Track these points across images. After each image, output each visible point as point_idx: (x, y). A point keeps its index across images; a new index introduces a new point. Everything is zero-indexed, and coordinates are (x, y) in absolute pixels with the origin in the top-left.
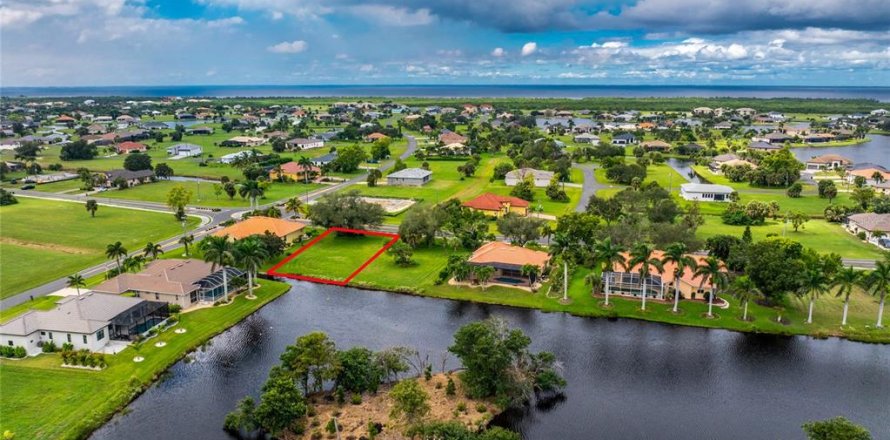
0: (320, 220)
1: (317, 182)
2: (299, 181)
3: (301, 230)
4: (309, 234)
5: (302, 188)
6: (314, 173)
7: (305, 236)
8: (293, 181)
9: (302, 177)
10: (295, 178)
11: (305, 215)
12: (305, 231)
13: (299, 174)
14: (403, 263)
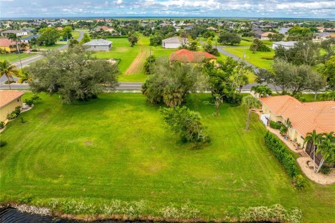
0: (42, 85)
1: (28, 52)
2: (12, 52)
3: (18, 100)
4: (29, 103)
5: (15, 56)
6: (24, 45)
7: (24, 105)
8: (7, 52)
9: (14, 49)
10: (8, 49)
11: (20, 79)
12: (23, 99)
13: (11, 47)
14: (190, 139)
